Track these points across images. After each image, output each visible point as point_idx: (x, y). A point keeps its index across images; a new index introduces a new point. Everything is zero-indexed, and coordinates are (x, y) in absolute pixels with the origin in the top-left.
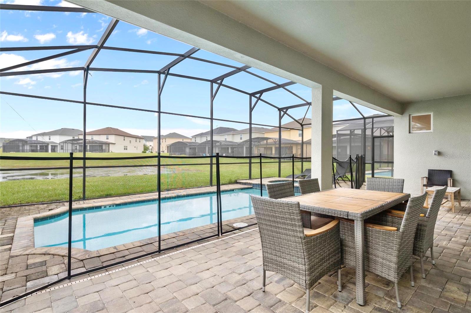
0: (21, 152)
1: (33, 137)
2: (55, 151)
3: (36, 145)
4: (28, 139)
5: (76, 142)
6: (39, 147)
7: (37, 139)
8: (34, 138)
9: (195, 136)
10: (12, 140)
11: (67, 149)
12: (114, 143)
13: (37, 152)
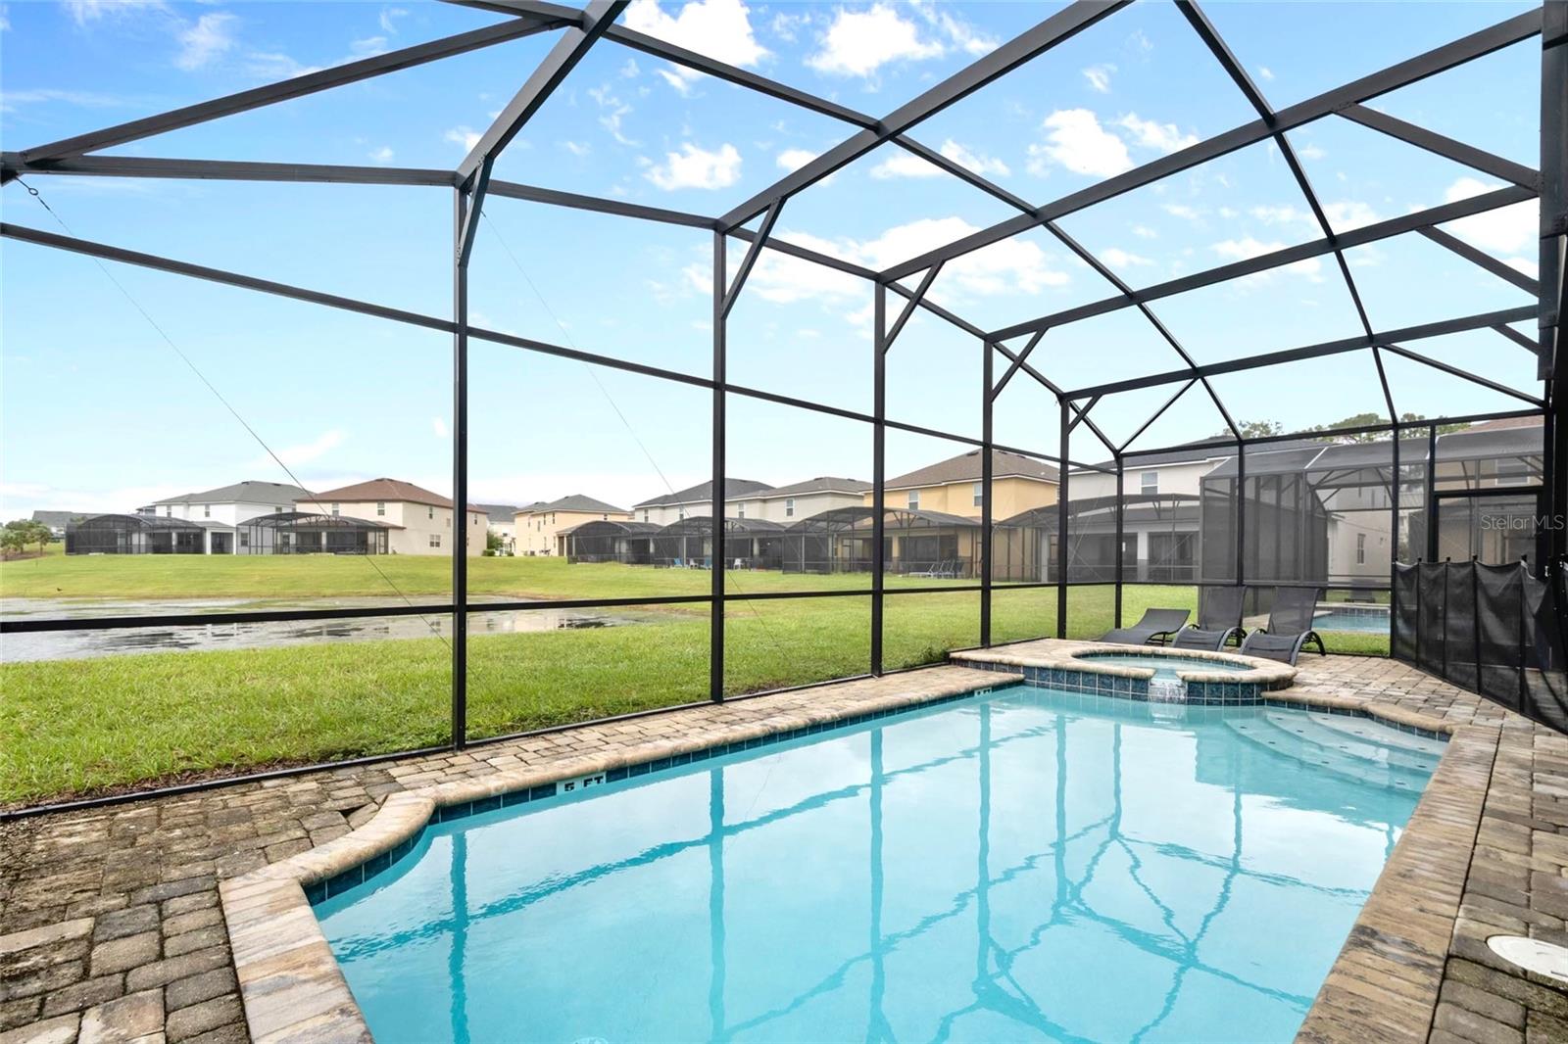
0: (121, 553)
1: (158, 509)
2: (225, 550)
3: (166, 531)
4: (143, 514)
5: (287, 524)
6: (174, 536)
7: (169, 514)
8: (161, 512)
9: (645, 507)
10: (93, 517)
11: (259, 544)
12: (401, 525)
13: (171, 553)
